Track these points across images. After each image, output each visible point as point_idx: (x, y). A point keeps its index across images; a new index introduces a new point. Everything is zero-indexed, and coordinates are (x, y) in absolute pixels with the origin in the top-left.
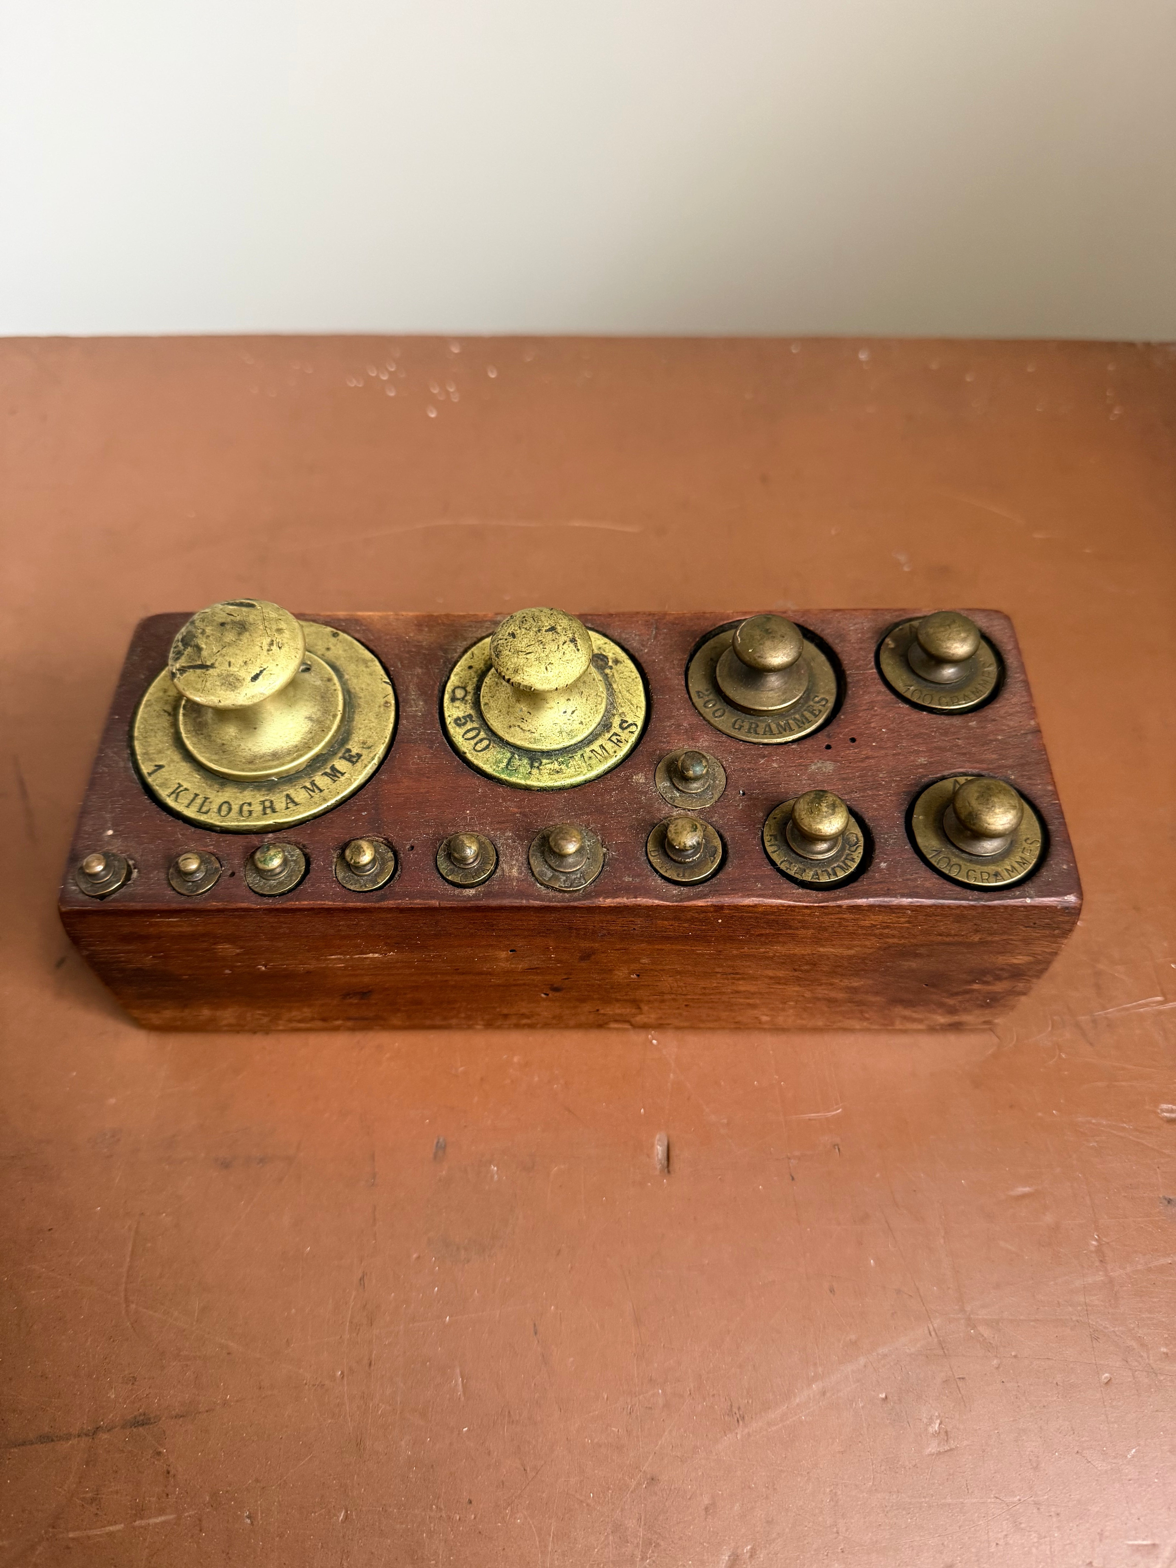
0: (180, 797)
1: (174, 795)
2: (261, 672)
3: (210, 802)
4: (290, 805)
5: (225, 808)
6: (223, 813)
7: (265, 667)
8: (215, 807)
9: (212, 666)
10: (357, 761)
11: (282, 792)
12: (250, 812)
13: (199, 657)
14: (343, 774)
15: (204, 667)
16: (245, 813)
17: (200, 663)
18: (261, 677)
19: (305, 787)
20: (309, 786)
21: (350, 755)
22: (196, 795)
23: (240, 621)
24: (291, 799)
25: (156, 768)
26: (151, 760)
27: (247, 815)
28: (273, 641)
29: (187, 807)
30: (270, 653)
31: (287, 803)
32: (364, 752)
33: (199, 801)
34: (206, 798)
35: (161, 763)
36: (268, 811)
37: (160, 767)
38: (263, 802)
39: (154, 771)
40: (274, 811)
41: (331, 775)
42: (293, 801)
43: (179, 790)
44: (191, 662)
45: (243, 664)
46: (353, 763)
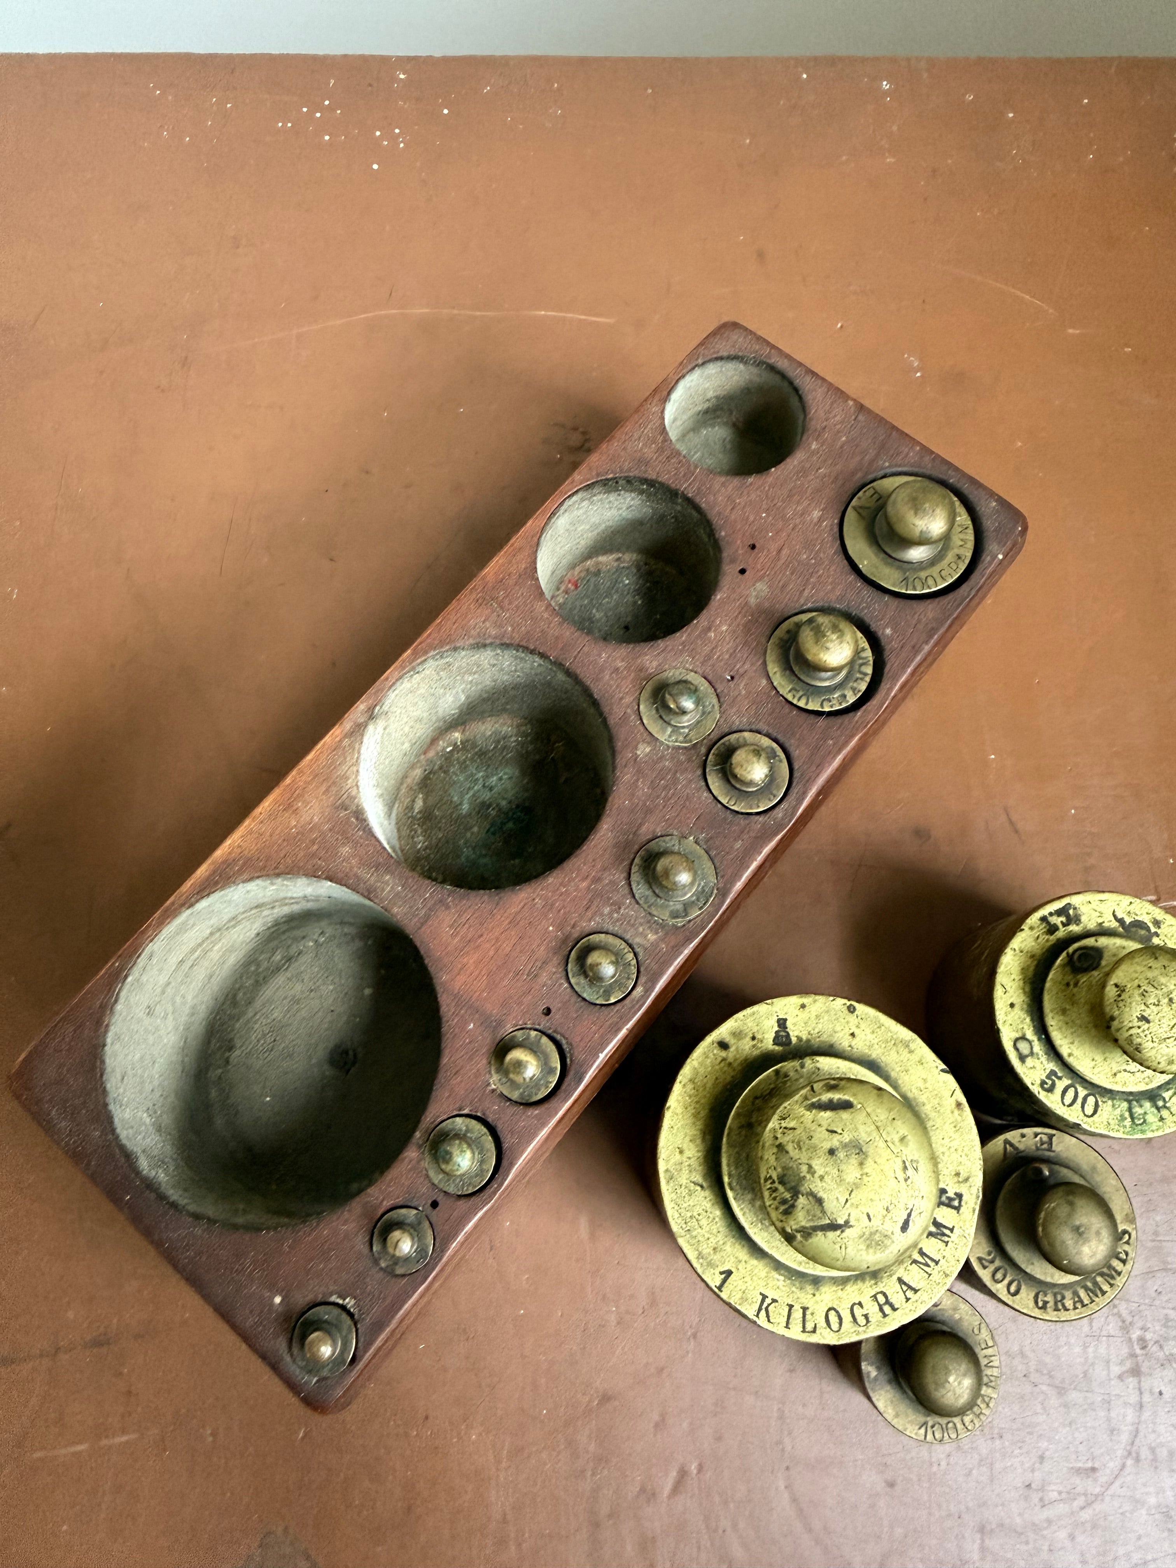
0: (771, 1314)
1: (763, 1313)
2: (909, 1215)
3: (812, 1314)
4: (909, 1294)
5: (832, 1316)
6: (835, 1326)
7: (910, 1207)
8: (822, 1323)
9: (847, 1224)
10: (960, 1205)
11: (891, 1276)
12: (866, 1316)
13: (823, 1212)
14: (952, 1230)
15: (834, 1227)
16: (862, 1321)
17: (828, 1221)
18: (911, 1223)
19: (915, 1262)
20: (920, 1259)
21: (948, 1198)
22: (791, 1307)
23: (851, 1141)
24: (905, 1284)
25: (723, 1276)
26: (711, 1265)
27: (864, 1322)
28: (904, 1162)
29: (787, 1327)
30: (909, 1181)
31: (904, 1292)
32: (963, 1189)
33: (797, 1314)
34: (805, 1309)
35: (726, 1268)
36: (887, 1309)
37: (729, 1273)
38: (875, 1297)
39: (724, 1281)
40: (894, 1309)
41: (938, 1234)
42: (910, 1287)
43: (765, 1305)
44: (812, 1220)
45: (885, 1212)
46: (957, 1209)
